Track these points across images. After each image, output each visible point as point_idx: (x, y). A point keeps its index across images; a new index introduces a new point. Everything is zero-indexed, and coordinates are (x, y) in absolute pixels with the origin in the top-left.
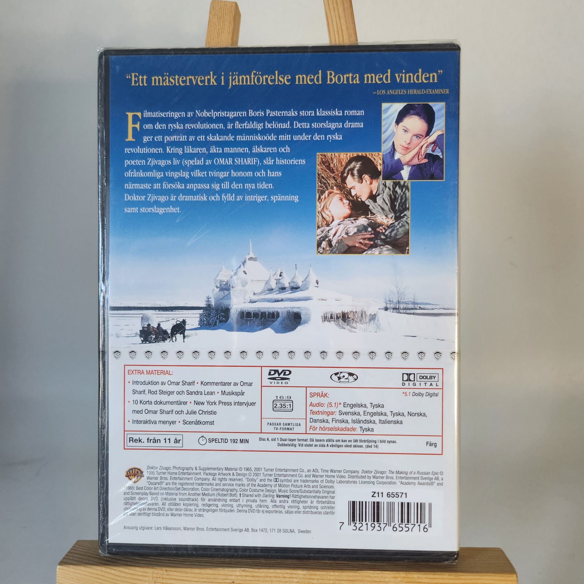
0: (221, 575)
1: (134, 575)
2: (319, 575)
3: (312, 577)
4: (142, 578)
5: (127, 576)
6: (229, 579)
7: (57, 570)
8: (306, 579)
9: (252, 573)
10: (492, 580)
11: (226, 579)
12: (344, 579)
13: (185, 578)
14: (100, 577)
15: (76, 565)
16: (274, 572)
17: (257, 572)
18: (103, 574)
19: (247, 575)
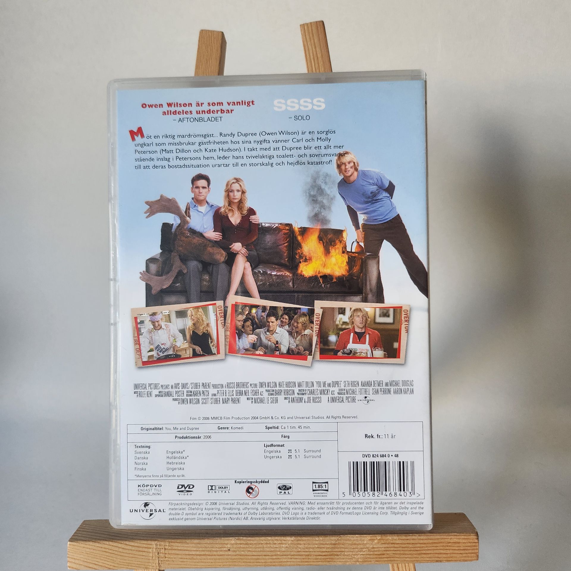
0: (218, 544)
1: (139, 547)
2: (306, 540)
3: (299, 542)
4: (146, 550)
5: (133, 549)
6: (225, 547)
7: (68, 545)
8: (294, 544)
9: (246, 541)
10: (456, 539)
11: (223, 548)
12: (327, 543)
13: (185, 548)
14: (107, 550)
15: (86, 541)
16: (265, 539)
17: (251, 540)
18: (110, 547)
19: (242, 543)
